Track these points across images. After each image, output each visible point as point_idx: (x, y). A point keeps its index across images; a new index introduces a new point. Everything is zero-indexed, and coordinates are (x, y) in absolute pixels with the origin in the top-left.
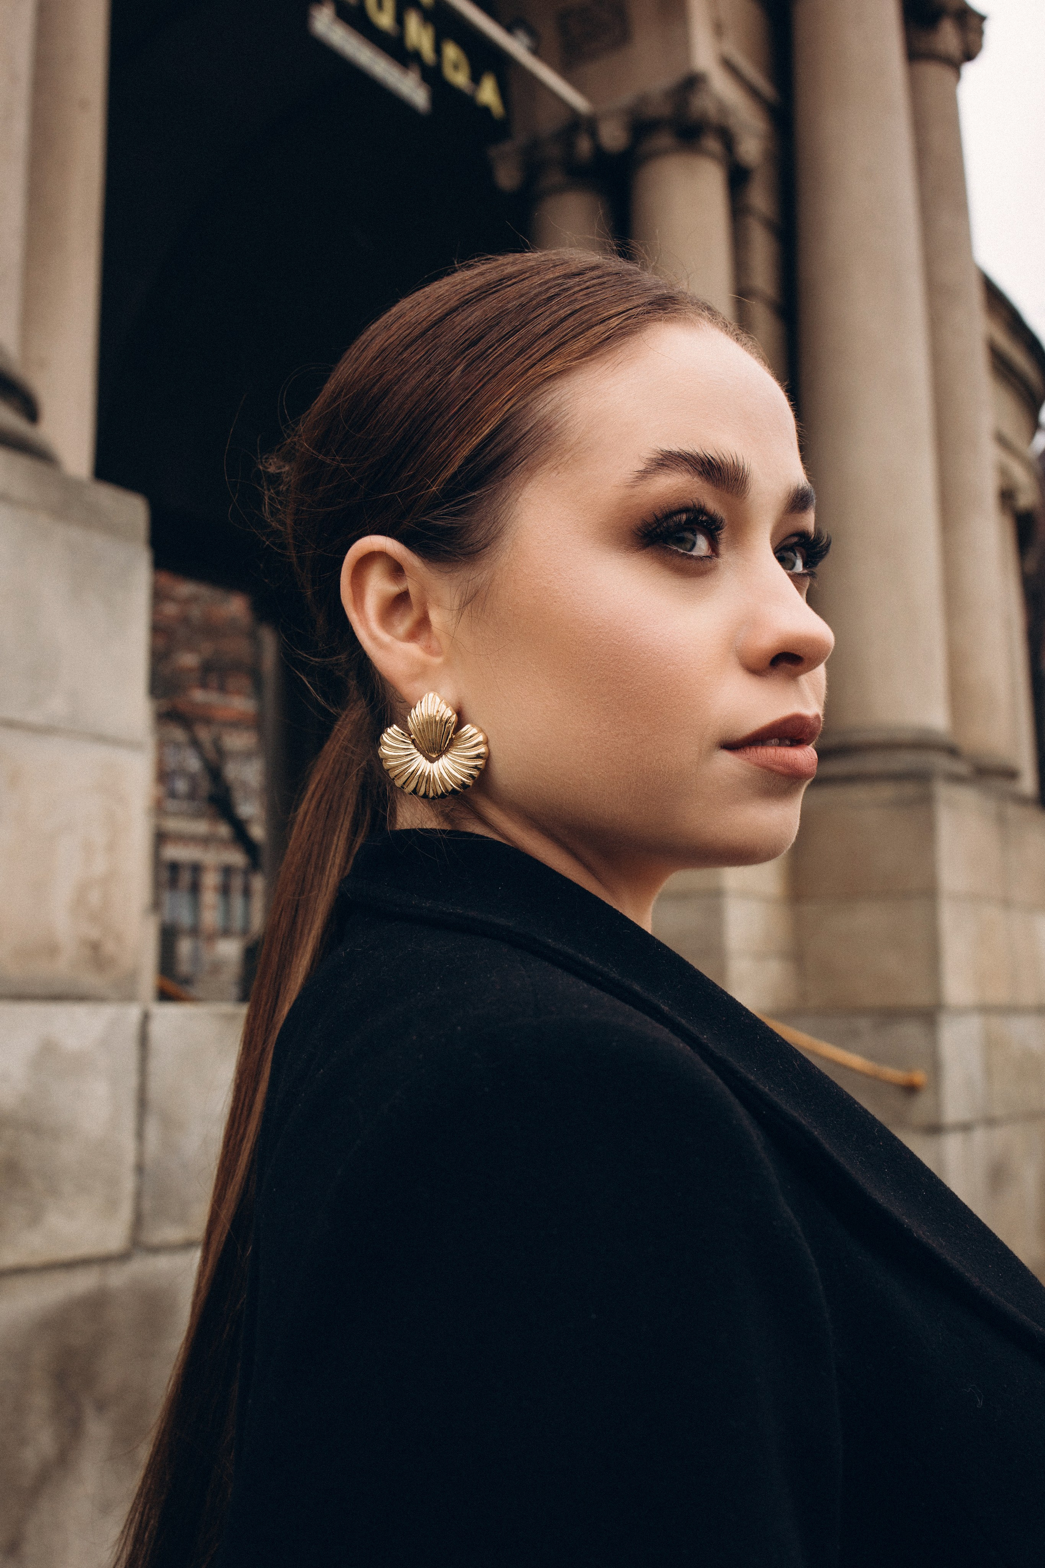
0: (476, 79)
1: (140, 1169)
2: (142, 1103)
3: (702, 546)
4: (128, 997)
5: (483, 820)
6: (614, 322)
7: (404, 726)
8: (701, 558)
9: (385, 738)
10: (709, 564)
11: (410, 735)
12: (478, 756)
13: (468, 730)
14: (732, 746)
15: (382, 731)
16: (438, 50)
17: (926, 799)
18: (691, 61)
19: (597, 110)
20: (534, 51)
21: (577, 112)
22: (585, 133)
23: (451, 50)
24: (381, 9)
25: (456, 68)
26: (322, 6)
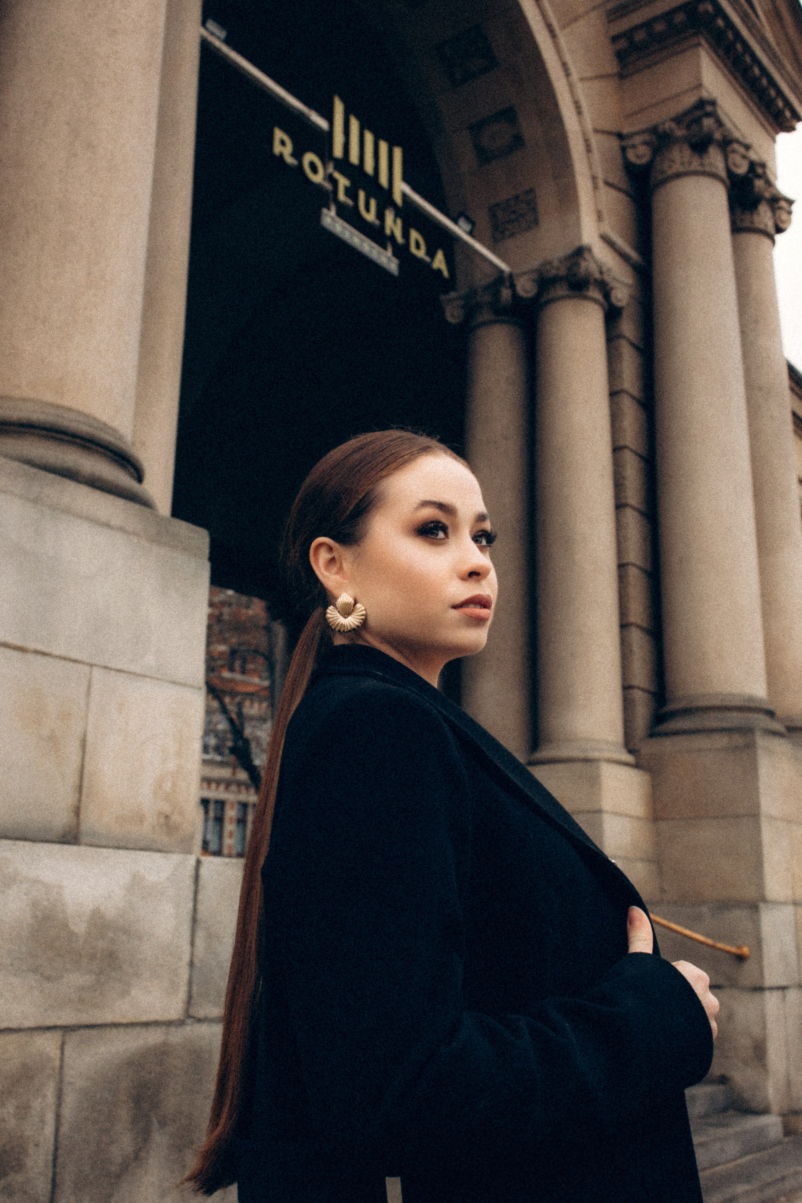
0: (431, 253)
1: (191, 964)
2: (194, 920)
3: (441, 535)
4: (188, 851)
5: (365, 641)
6: (406, 457)
7: (335, 605)
8: (441, 539)
9: (328, 611)
10: (443, 542)
11: (337, 609)
12: (362, 615)
13: (358, 605)
14: (455, 607)
15: (327, 608)
16: (406, 235)
17: (750, 747)
18: (580, 239)
19: (516, 271)
20: (471, 233)
21: (501, 271)
22: (508, 284)
23: (414, 235)
24: (368, 209)
25: (418, 246)
26: (329, 209)
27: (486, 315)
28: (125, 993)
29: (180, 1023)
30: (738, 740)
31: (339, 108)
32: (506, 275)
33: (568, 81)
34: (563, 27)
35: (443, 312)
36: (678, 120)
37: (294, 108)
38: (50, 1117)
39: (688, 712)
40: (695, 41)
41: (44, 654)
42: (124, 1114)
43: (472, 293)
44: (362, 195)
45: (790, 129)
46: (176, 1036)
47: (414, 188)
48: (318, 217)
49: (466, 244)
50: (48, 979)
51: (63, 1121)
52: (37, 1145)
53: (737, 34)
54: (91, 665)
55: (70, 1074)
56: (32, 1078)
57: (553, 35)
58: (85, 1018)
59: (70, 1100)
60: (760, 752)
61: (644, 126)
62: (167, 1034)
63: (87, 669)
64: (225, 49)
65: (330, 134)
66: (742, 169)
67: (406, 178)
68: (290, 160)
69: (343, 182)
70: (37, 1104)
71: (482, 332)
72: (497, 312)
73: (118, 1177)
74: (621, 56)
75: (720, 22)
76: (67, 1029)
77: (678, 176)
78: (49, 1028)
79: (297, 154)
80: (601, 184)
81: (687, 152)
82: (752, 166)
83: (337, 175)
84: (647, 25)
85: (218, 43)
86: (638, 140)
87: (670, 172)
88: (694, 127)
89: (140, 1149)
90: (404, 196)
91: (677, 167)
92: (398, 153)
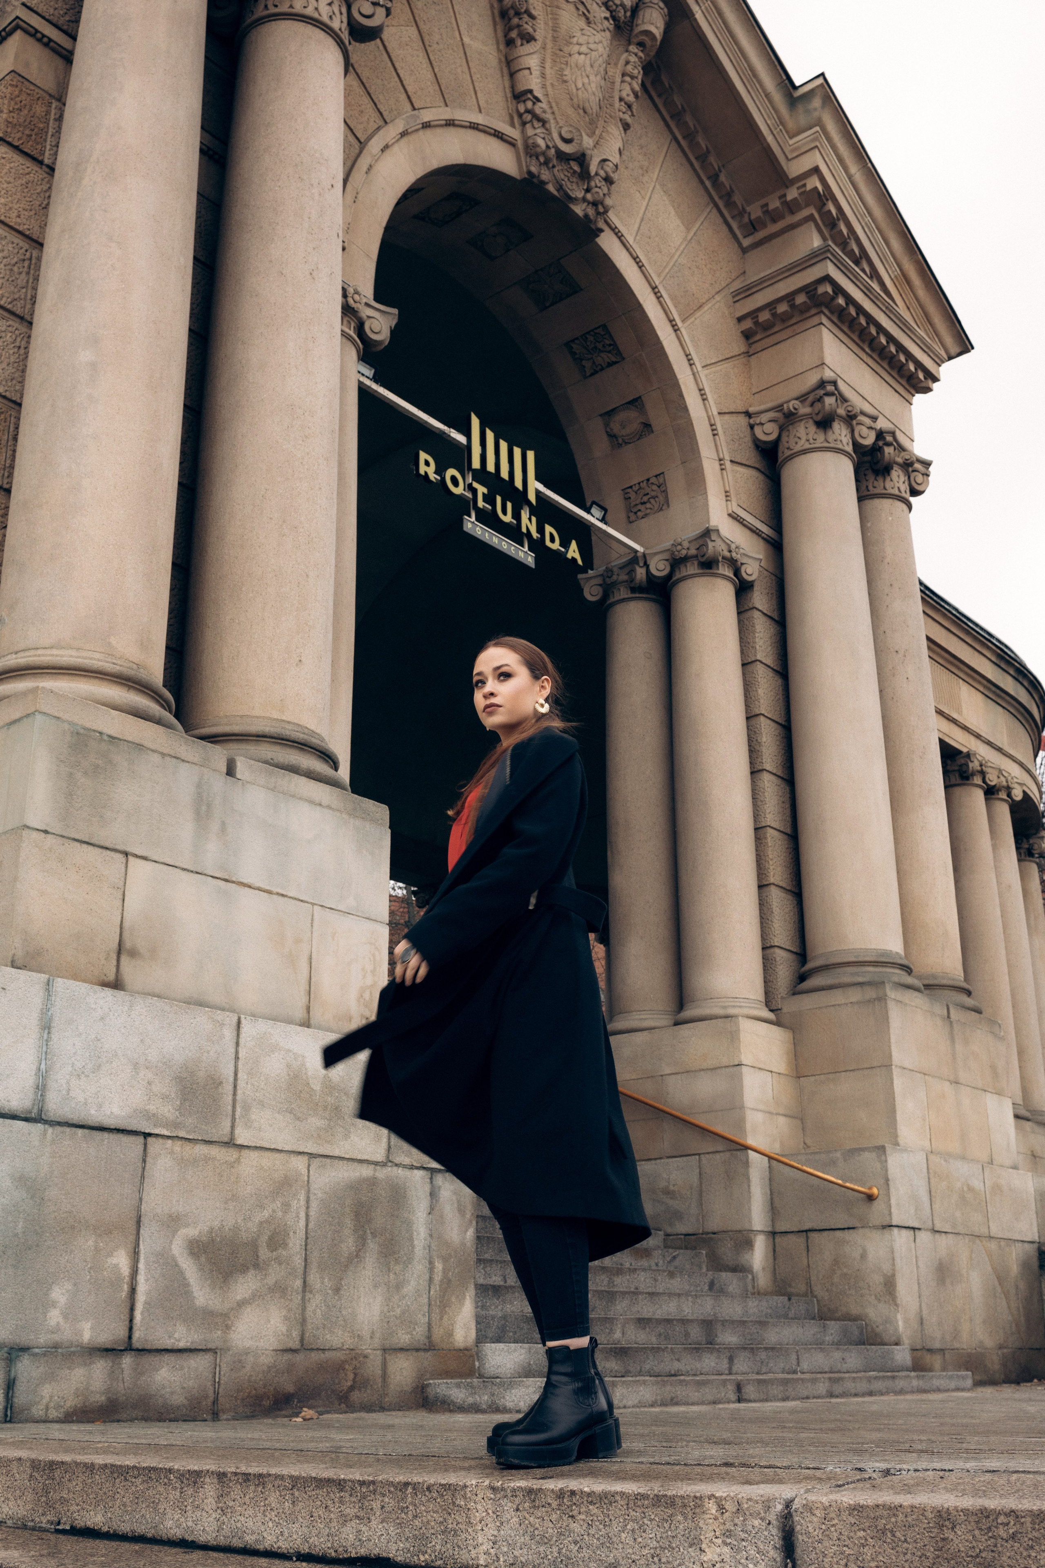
0: (565, 544)
16: (541, 530)
17: (882, 999)
18: (708, 521)
19: (647, 552)
20: (603, 520)
21: (636, 551)
22: (641, 564)
23: (548, 529)
24: (505, 512)
25: (552, 540)
26: (470, 516)
27: (623, 593)
28: (346, 1136)
29: (383, 1164)
30: (871, 993)
31: (475, 422)
32: (639, 554)
33: (692, 370)
34: (683, 321)
35: (582, 590)
36: (802, 398)
37: (438, 428)
38: (302, 1215)
39: (826, 968)
40: (815, 320)
41: (283, 895)
42: (349, 1223)
43: (609, 571)
44: (499, 499)
45: (927, 390)
46: (382, 1173)
47: (546, 485)
48: (461, 522)
49: (600, 529)
50: (298, 1119)
51: (311, 1219)
52: (295, 1233)
53: (860, 309)
54: (313, 904)
55: (314, 1187)
56: (291, 1186)
57: (676, 329)
58: (322, 1151)
59: (314, 1205)
60: (891, 1005)
61: (769, 405)
62: (375, 1170)
63: (310, 906)
64: (374, 386)
65: (469, 447)
66: (869, 439)
67: (538, 478)
68: (433, 476)
69: (481, 490)
70: (294, 1203)
71: (619, 609)
72: (633, 590)
73: (347, 1266)
74: (747, 335)
75: (841, 301)
76: (312, 1156)
77: (805, 452)
78: (300, 1153)
79: (440, 471)
80: (728, 464)
81: (812, 428)
82: (880, 435)
83: (476, 485)
84: (771, 306)
85: (368, 382)
86: (764, 418)
87: (798, 448)
88: (818, 406)
89: (360, 1250)
90: (538, 493)
91: (803, 444)
92: (531, 455)
